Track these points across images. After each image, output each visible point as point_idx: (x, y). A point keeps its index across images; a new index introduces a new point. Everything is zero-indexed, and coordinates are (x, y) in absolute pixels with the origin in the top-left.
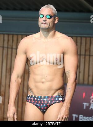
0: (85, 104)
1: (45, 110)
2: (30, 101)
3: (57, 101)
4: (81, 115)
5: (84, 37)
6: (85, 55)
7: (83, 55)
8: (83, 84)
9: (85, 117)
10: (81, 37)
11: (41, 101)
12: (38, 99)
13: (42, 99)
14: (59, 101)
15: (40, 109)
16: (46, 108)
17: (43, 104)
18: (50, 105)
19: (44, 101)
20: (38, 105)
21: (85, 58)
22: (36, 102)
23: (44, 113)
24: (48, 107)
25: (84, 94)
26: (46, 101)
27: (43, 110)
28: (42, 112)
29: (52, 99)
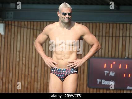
0: (106, 72)
1: (63, 79)
2: (53, 72)
3: (72, 73)
4: (103, 80)
5: (105, 23)
6: (106, 36)
7: (104, 36)
8: (105, 57)
9: (106, 81)
10: (103, 23)
11: (60, 72)
12: (59, 71)
13: (61, 71)
14: (74, 73)
15: (60, 78)
16: (64, 77)
17: (62, 74)
18: (67, 76)
19: (62, 72)
20: (58, 75)
21: (106, 38)
22: (57, 73)
23: (63, 81)
24: (65, 77)
25: (105, 65)
26: (64, 72)
27: (62, 79)
28: (61, 80)
29: (69, 71)
